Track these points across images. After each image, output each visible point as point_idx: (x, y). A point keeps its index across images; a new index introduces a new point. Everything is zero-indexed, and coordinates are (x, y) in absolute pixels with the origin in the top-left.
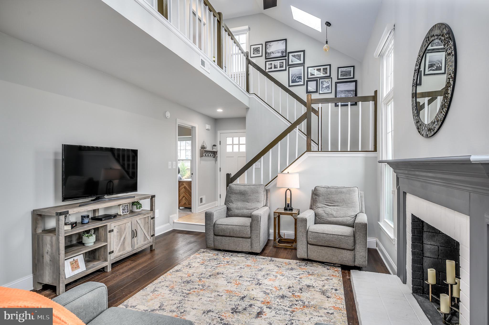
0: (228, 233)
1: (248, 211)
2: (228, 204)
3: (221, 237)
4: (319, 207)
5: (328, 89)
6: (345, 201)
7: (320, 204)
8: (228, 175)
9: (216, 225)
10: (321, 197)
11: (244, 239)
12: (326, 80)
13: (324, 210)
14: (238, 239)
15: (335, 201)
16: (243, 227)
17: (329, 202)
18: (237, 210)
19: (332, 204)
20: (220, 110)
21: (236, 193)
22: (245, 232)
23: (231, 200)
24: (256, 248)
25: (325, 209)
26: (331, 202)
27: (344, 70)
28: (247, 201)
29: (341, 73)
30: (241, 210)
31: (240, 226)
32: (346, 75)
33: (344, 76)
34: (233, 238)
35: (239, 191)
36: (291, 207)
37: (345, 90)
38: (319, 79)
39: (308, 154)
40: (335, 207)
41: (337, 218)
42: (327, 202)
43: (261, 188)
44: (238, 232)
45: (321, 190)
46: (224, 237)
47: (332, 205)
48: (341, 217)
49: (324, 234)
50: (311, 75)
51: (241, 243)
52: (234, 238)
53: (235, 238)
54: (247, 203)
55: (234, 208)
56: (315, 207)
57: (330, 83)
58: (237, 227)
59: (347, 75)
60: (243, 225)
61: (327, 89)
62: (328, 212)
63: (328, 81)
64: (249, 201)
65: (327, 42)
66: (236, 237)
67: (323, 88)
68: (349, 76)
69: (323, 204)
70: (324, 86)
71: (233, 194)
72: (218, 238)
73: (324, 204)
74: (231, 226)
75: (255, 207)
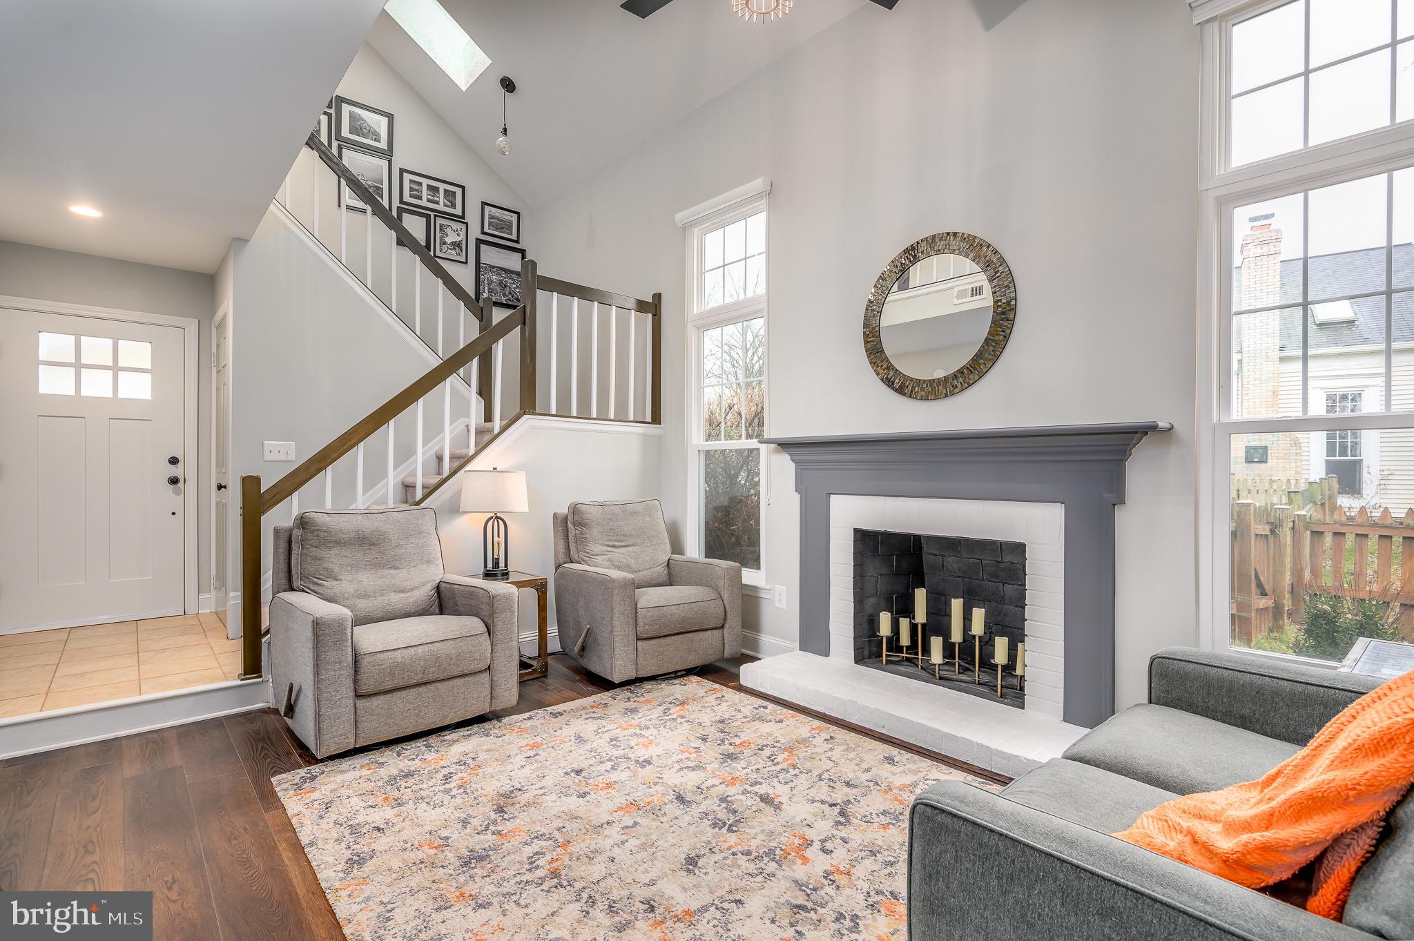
0: (416, 674)
1: (402, 595)
2: (316, 584)
3: (388, 696)
4: (597, 553)
5: (458, 250)
6: (645, 532)
7: (597, 546)
8: (250, 483)
9: (365, 662)
10: (594, 528)
11: (470, 679)
12: (456, 226)
13: (609, 560)
14: (451, 683)
15: (625, 535)
16: (469, 638)
17: (613, 538)
18: (363, 601)
19: (622, 541)
20: (85, 211)
21: (339, 543)
22: (477, 655)
23: (326, 569)
24: (507, 694)
25: (609, 556)
26: (619, 538)
27: (497, 214)
28: (392, 564)
29: (489, 218)
30: (380, 598)
31: (458, 640)
32: (501, 229)
33: (497, 229)
34: (431, 687)
35: (353, 534)
36: (506, 566)
37: (499, 267)
38: (435, 216)
39: (527, 421)
40: (630, 549)
41: (640, 573)
42: (611, 538)
43: (427, 518)
44: (452, 662)
45: (591, 511)
46: (397, 695)
47: (623, 544)
48: (646, 569)
49: (673, 607)
50: (410, 197)
51: (463, 693)
52: (435, 685)
53: (439, 685)
54: (393, 571)
55: (347, 595)
56: (587, 555)
57: (463, 234)
58: (448, 644)
59: (503, 228)
60: (464, 634)
61: (454, 249)
62: (620, 562)
63: (459, 229)
64: (397, 563)
65: (505, 130)
66: (443, 680)
67: (445, 243)
68: (507, 233)
69: (602, 545)
70: (449, 240)
71: (330, 548)
72: (375, 702)
73: (605, 545)
74: (426, 648)
75: (423, 580)
